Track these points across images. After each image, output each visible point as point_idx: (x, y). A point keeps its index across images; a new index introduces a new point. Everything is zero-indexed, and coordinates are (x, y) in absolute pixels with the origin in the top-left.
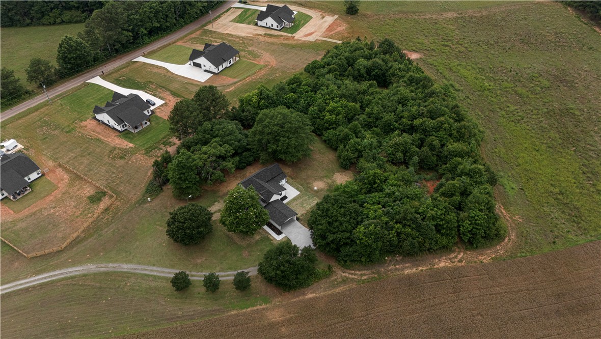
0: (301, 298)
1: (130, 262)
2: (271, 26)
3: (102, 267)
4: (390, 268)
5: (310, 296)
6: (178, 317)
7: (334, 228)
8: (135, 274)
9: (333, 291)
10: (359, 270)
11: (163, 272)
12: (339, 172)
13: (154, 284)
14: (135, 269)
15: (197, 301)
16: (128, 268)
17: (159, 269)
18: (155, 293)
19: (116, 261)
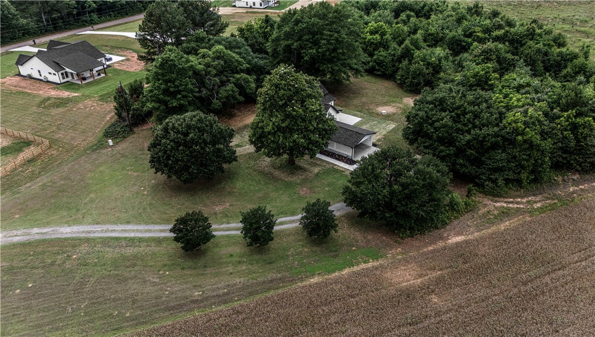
0: (441, 244)
1: (77, 222)
2: (252, 5)
3: (16, 236)
4: (571, 190)
5: (457, 239)
6: (193, 302)
7: (465, 125)
8: (88, 240)
9: (493, 228)
10: (522, 197)
11: (150, 231)
12: (408, 97)
13: (130, 251)
14: (89, 232)
15: (230, 269)
16: (71, 233)
17: (141, 227)
18: (134, 265)
19: (48, 224)
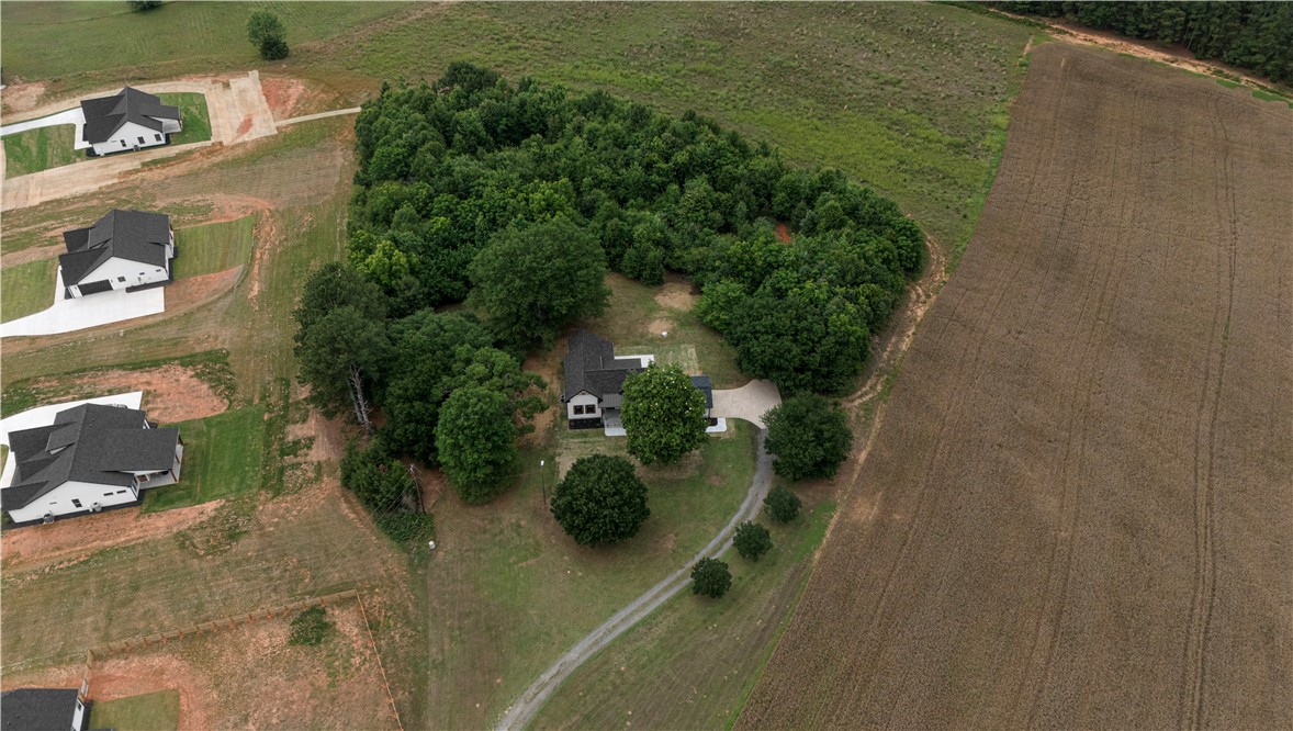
0: (858, 468)
1: (568, 644)
4: (885, 357)
5: (863, 456)
6: (763, 631)
8: (609, 648)
9: (874, 430)
10: (864, 385)
11: (645, 605)
12: (657, 294)
13: (660, 630)
14: (596, 643)
15: (753, 589)
17: (633, 607)
18: (682, 638)
